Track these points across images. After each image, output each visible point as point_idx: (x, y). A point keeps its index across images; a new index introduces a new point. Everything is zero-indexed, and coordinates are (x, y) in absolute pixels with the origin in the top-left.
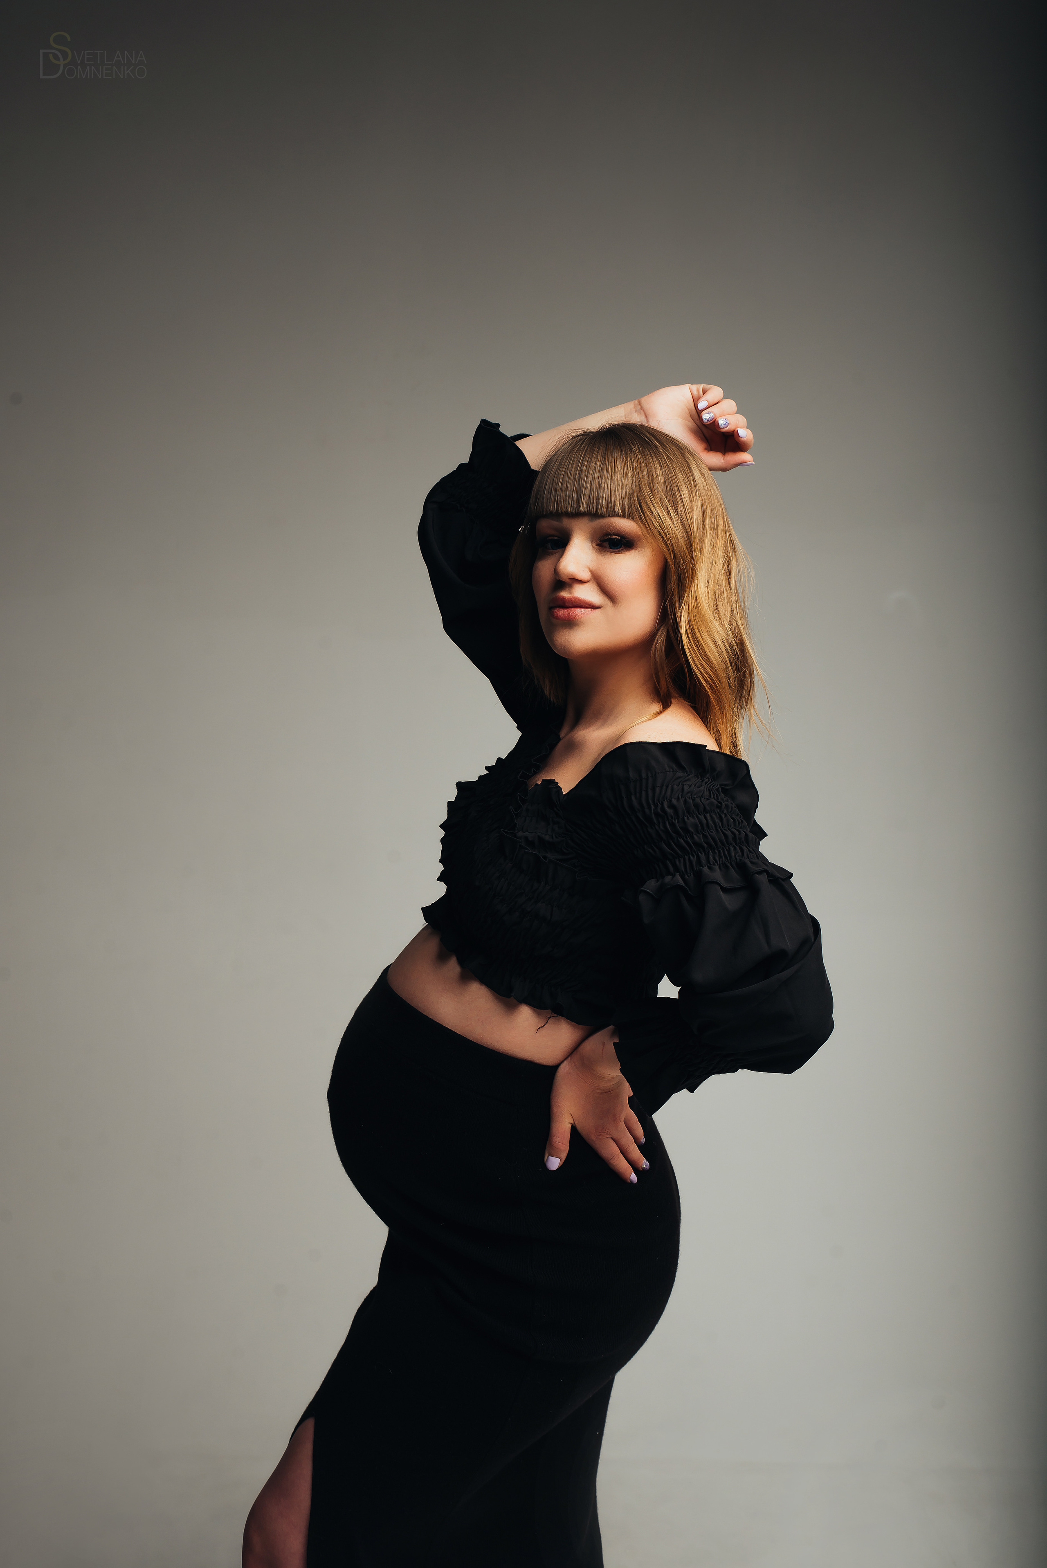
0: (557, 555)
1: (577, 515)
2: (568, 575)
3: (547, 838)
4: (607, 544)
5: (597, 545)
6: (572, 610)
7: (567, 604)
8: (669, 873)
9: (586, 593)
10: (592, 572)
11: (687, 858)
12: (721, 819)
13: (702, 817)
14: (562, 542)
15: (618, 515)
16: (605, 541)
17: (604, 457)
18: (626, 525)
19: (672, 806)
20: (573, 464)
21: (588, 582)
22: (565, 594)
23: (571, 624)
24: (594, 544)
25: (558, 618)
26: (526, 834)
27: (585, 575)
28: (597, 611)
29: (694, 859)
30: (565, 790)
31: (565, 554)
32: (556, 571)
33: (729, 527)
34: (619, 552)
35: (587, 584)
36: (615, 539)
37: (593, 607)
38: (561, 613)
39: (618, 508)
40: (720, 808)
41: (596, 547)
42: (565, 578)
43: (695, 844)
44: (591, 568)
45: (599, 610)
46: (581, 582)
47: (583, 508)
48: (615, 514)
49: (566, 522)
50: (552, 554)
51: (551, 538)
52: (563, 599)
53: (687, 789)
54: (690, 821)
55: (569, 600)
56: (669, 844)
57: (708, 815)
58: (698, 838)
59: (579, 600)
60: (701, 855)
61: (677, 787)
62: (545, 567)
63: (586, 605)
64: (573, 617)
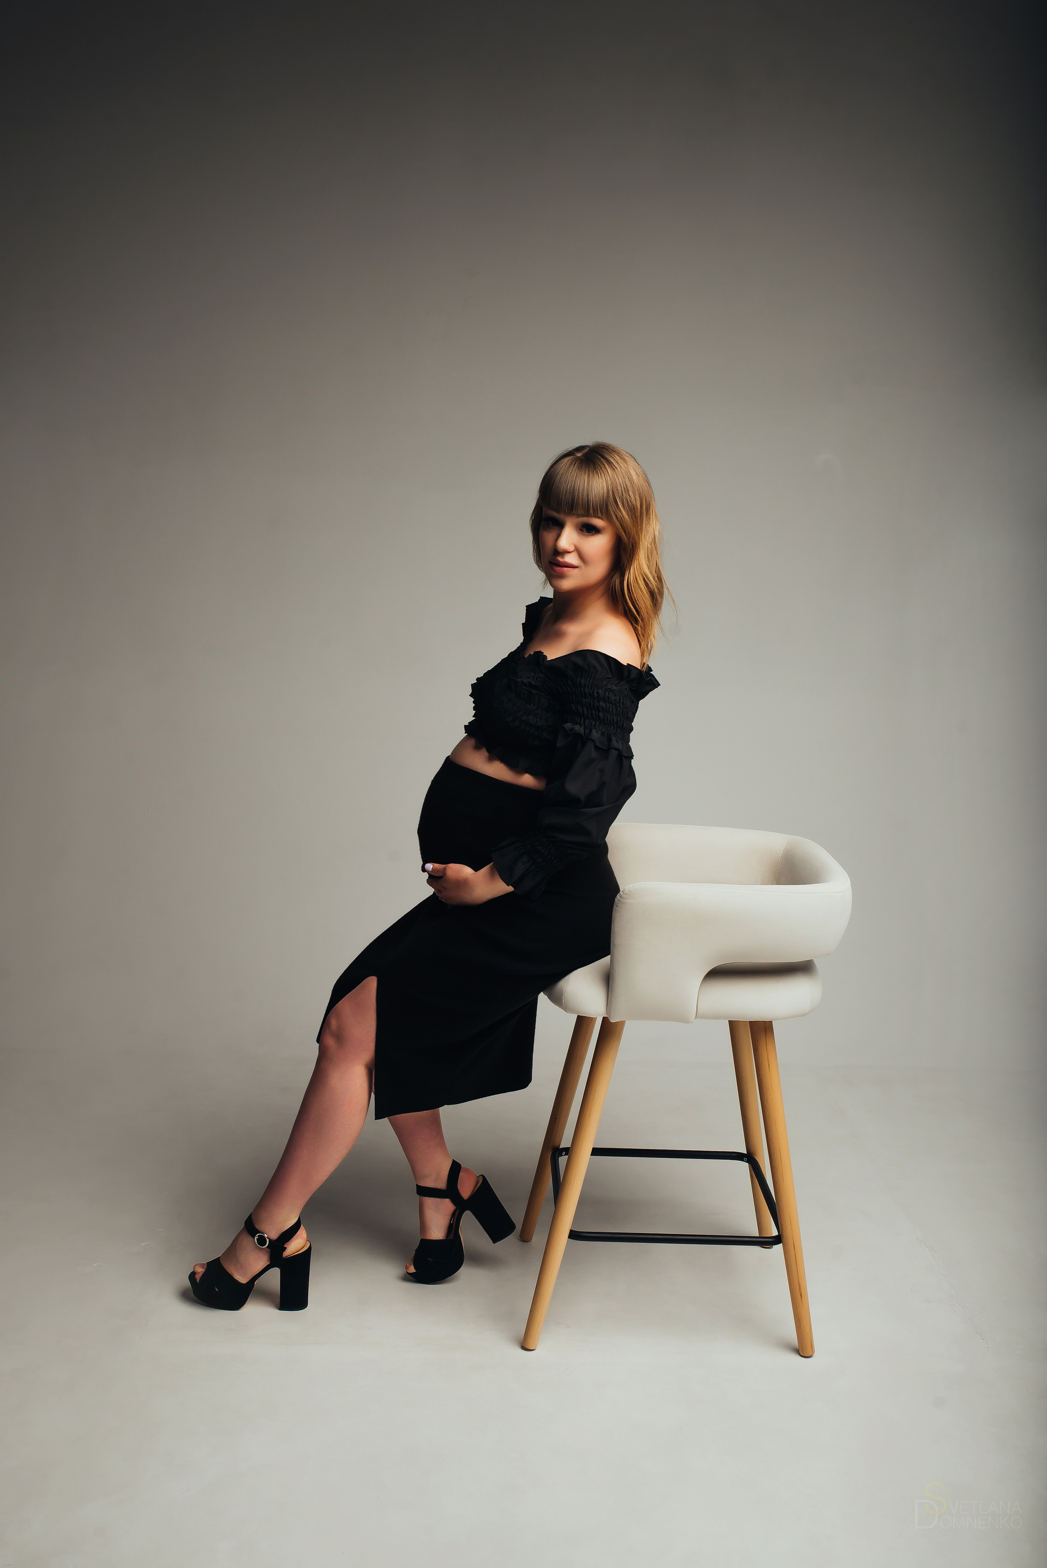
0: (557, 534)
1: (570, 511)
2: (562, 548)
3: (533, 683)
4: (585, 531)
6: (564, 568)
7: (562, 565)
8: (580, 724)
9: (572, 559)
10: (575, 546)
11: (591, 721)
12: (616, 709)
13: (608, 705)
14: (561, 526)
16: (584, 529)
18: (598, 522)
19: (598, 693)
21: (573, 552)
22: (560, 559)
23: (561, 576)
24: (578, 529)
25: (555, 572)
26: (522, 680)
27: (572, 548)
28: (576, 570)
29: (593, 723)
30: (549, 659)
31: (561, 536)
32: (555, 545)
34: (591, 536)
35: (572, 554)
36: (590, 528)
37: (574, 567)
38: (558, 569)
39: (595, 512)
40: (619, 703)
41: (579, 532)
42: (560, 550)
43: (599, 716)
44: (575, 544)
45: (578, 568)
46: (569, 552)
47: (575, 509)
48: (593, 515)
49: (564, 516)
50: (552, 529)
51: (552, 518)
52: (559, 561)
53: (609, 686)
54: (602, 704)
55: (562, 562)
56: (587, 710)
57: (611, 705)
58: (601, 714)
59: (567, 563)
60: (598, 723)
61: (605, 683)
62: (549, 540)
63: (571, 566)
64: (564, 571)
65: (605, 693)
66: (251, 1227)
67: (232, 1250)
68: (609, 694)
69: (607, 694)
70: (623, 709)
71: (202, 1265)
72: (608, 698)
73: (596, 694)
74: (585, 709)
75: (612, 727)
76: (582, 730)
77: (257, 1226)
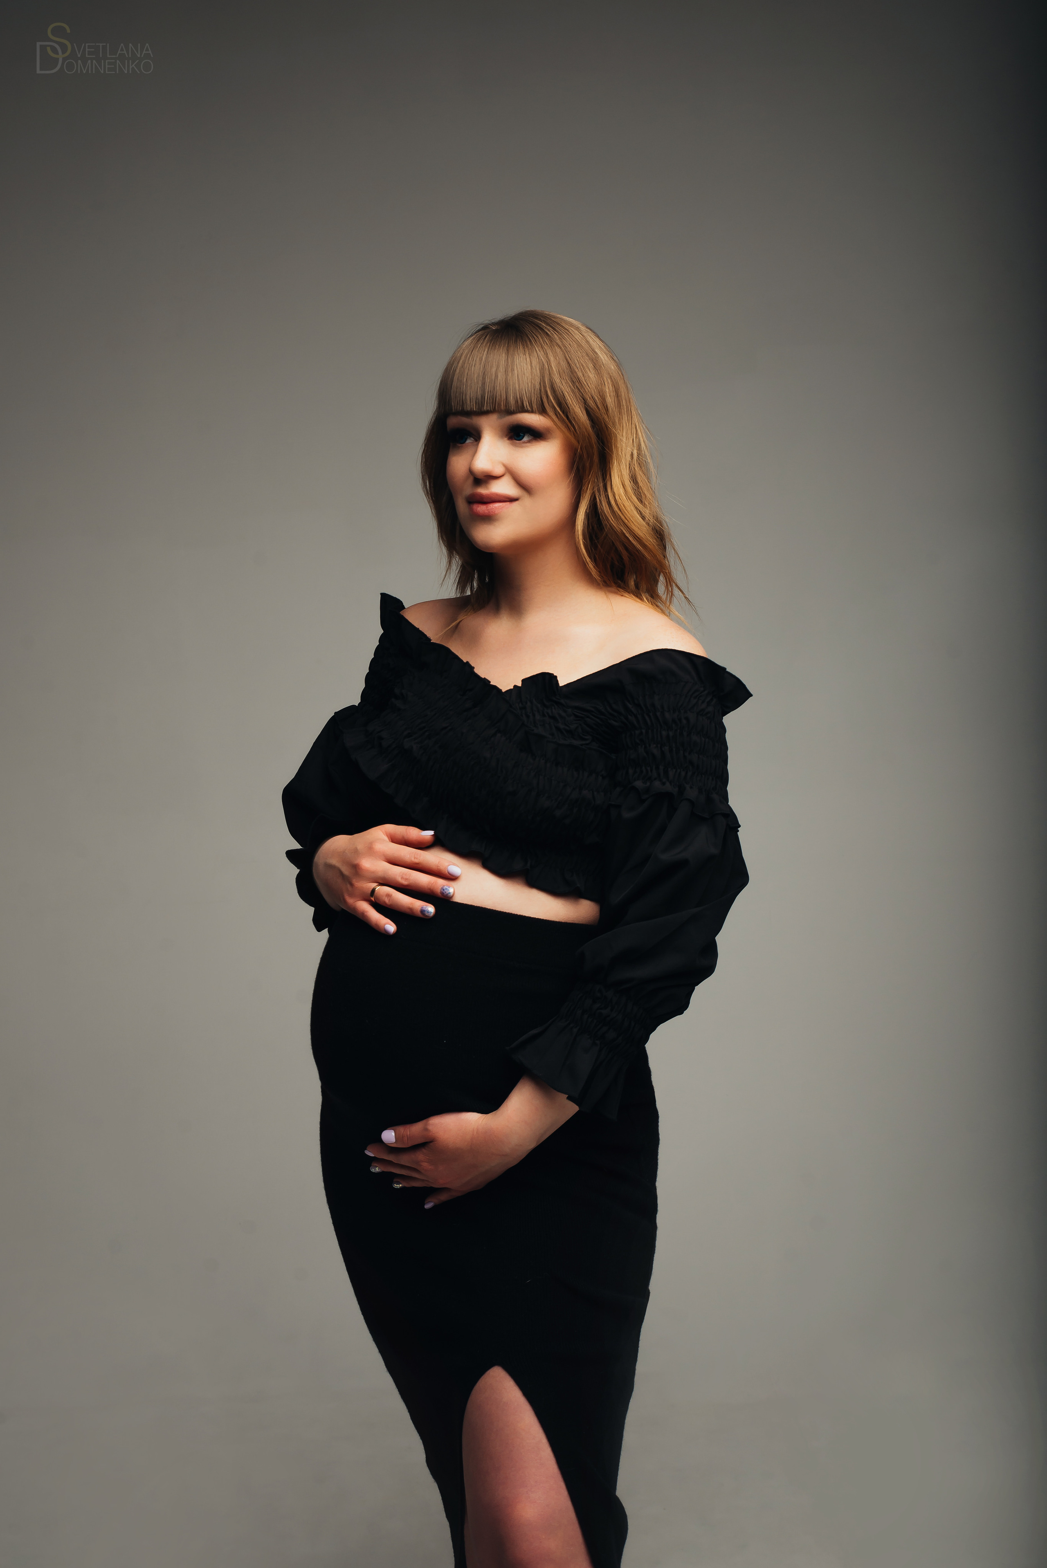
0: (470, 450)
1: (483, 413)
2: (483, 472)
4: (515, 439)
5: (506, 437)
6: (490, 505)
7: (485, 500)
9: (503, 487)
10: (505, 466)
14: (477, 436)
15: (527, 411)
18: (533, 419)
20: (475, 364)
21: (502, 476)
22: (482, 491)
23: (489, 519)
24: (504, 438)
25: (477, 514)
27: (498, 470)
28: (515, 504)
30: (563, 683)
31: (478, 452)
32: (471, 472)
35: (503, 478)
36: (525, 431)
37: (512, 500)
38: (481, 509)
39: (526, 404)
41: (507, 441)
42: (480, 476)
44: (506, 462)
45: (517, 502)
48: (523, 410)
49: (477, 419)
52: (481, 496)
55: (487, 495)
59: (497, 495)
62: (458, 464)
63: (504, 499)
64: (492, 512)
76: (668, 787)
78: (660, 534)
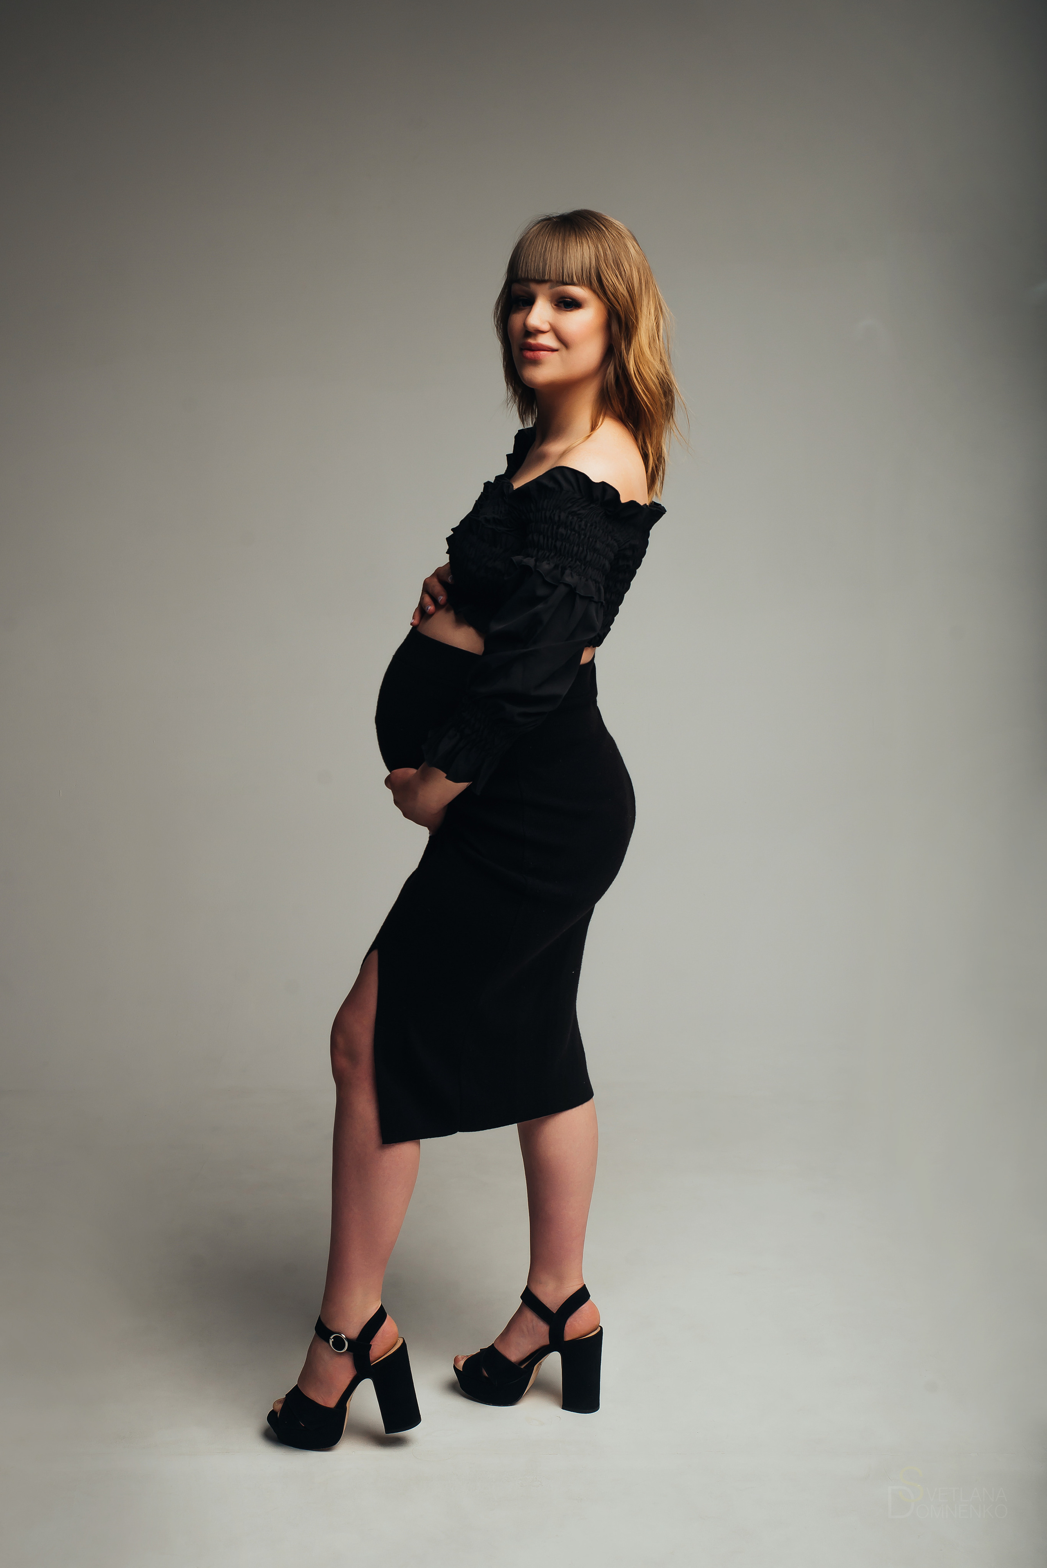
0: (526, 311)
1: (541, 281)
2: (533, 327)
3: (498, 518)
4: (562, 305)
5: (555, 305)
6: (537, 352)
7: (533, 348)
8: (531, 556)
9: (547, 340)
10: (550, 324)
14: (529, 302)
15: (567, 284)
16: (561, 302)
17: (564, 240)
18: (578, 291)
19: (559, 517)
20: (539, 245)
21: (548, 332)
22: (531, 341)
23: (536, 362)
24: (553, 305)
25: (526, 358)
27: (545, 327)
28: (556, 353)
30: (515, 488)
31: (532, 311)
32: (525, 325)
33: (657, 291)
34: (571, 311)
35: (548, 333)
36: (568, 301)
37: (553, 350)
38: (529, 354)
39: (575, 278)
41: (554, 306)
42: (531, 330)
44: (550, 321)
45: (557, 352)
46: (543, 332)
47: (546, 278)
48: (572, 284)
49: (534, 287)
50: (522, 309)
51: (522, 298)
52: (530, 344)
53: (575, 509)
54: (562, 530)
55: (535, 344)
56: (544, 538)
57: (573, 533)
58: (558, 544)
59: (542, 345)
60: (552, 554)
61: (569, 505)
62: (517, 319)
63: (547, 349)
64: (537, 357)
65: (567, 517)
66: (323, 1331)
67: (308, 1372)
68: (573, 518)
69: (570, 518)
70: (589, 538)
71: (279, 1401)
72: (571, 523)
73: (556, 518)
74: (541, 537)
75: (570, 559)
76: (532, 564)
77: (328, 1327)
78: (667, 390)
